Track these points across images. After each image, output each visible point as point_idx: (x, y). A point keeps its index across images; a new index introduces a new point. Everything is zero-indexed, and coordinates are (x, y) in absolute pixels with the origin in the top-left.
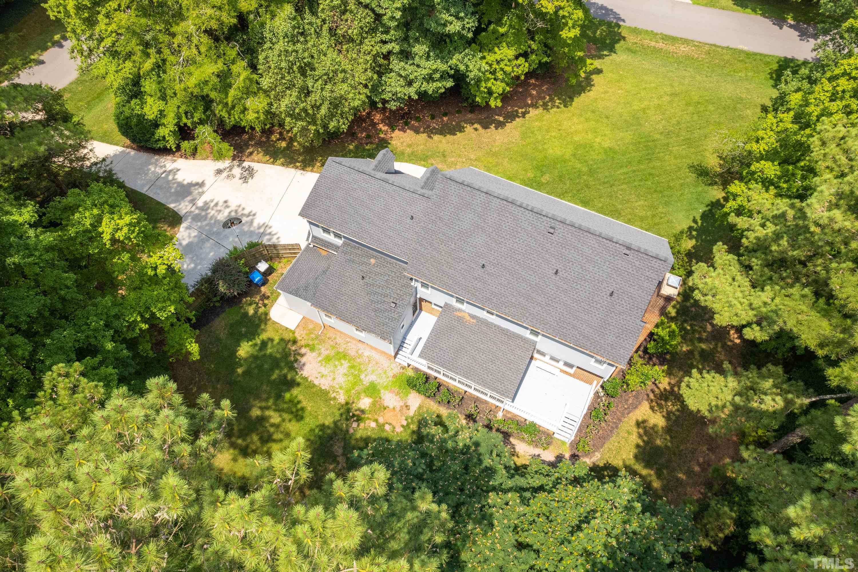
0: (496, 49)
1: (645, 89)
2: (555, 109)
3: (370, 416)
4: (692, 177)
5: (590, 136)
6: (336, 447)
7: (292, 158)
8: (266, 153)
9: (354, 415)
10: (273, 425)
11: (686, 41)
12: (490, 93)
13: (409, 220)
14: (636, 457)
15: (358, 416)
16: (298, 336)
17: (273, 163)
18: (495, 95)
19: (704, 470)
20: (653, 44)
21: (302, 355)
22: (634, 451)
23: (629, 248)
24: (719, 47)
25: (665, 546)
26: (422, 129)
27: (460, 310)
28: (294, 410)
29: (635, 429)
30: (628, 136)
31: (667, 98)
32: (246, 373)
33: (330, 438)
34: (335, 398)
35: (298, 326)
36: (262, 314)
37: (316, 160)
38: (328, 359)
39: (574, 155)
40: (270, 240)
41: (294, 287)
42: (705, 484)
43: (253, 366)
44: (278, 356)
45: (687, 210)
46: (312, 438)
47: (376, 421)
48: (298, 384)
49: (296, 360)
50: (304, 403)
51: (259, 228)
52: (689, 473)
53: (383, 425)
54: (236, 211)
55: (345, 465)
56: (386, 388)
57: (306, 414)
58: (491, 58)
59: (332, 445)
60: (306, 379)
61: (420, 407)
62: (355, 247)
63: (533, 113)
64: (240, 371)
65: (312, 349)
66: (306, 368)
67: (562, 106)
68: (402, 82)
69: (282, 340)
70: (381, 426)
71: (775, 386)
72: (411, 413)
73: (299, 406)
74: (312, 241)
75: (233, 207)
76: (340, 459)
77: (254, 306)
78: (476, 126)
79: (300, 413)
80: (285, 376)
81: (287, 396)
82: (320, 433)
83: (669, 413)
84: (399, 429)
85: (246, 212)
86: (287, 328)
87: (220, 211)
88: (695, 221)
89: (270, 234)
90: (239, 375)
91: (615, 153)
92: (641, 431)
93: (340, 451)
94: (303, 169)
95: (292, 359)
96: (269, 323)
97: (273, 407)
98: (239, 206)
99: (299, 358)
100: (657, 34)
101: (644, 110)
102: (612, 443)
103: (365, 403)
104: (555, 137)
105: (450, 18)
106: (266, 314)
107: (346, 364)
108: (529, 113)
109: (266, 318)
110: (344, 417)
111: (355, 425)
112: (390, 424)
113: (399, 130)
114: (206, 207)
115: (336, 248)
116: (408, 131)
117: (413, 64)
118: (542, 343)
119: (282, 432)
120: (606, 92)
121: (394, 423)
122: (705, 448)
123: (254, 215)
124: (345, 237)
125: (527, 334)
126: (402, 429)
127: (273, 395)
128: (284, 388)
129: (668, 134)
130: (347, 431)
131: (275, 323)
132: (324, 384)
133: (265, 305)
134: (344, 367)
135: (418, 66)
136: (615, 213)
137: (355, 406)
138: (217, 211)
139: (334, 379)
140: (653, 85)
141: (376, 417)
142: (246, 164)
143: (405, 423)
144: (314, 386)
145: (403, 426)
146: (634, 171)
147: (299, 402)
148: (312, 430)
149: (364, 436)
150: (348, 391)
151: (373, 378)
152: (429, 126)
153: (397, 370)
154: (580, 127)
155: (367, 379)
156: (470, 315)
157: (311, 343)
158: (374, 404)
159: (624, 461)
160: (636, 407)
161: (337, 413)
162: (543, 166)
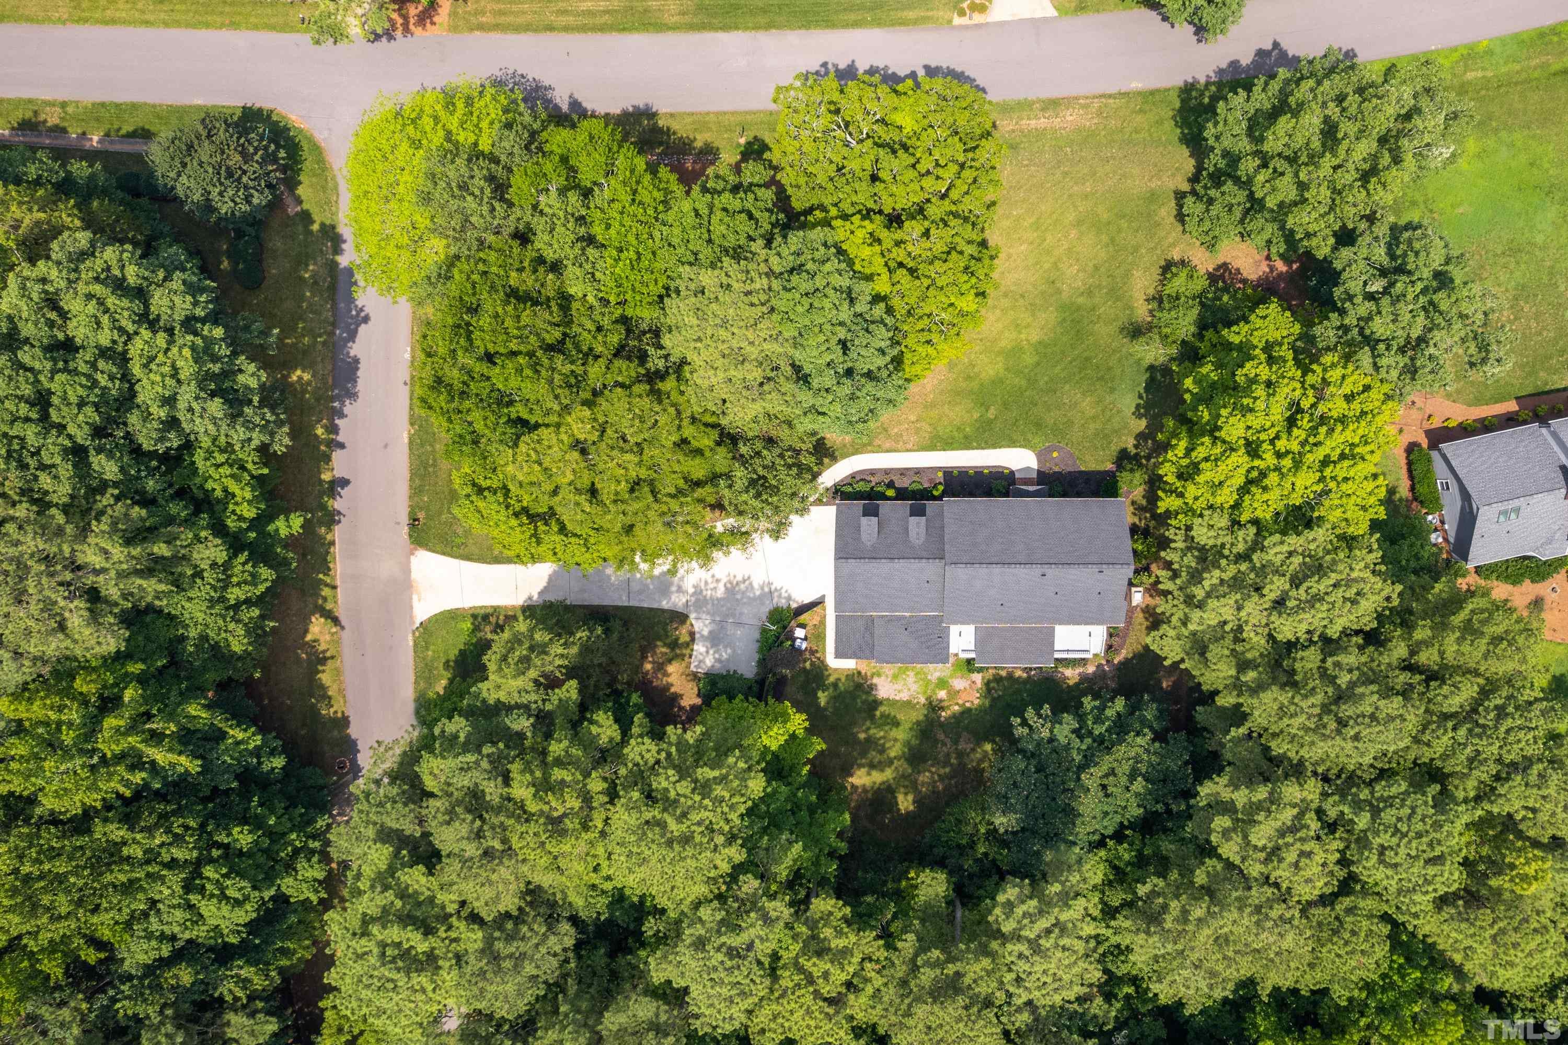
3: (950, 702)
4: (1126, 342)
5: (1015, 334)
9: (939, 708)
10: (880, 738)
11: (1070, 102)
15: (941, 706)
16: (860, 670)
20: (1033, 124)
24: (1110, 96)
30: (1051, 316)
31: (1074, 233)
32: (835, 712)
33: (930, 730)
36: (820, 666)
39: (1007, 369)
40: (780, 596)
41: (850, 652)
44: (852, 688)
46: (914, 733)
47: (957, 703)
48: (881, 703)
49: (869, 687)
51: (762, 588)
53: (963, 703)
56: (951, 677)
60: (885, 697)
61: (981, 679)
65: (878, 676)
66: (880, 690)
69: (848, 678)
72: (978, 686)
73: (891, 717)
75: (725, 580)
76: (945, 739)
77: (808, 662)
80: (867, 700)
82: (919, 727)
84: (976, 700)
85: (739, 578)
86: (847, 671)
87: (716, 590)
88: (1140, 397)
93: (943, 736)
95: (865, 686)
96: (829, 670)
97: (873, 726)
98: (730, 577)
99: (869, 683)
101: (1056, 265)
103: (941, 694)
106: (823, 665)
109: (825, 667)
111: (941, 712)
112: (968, 700)
114: (698, 590)
119: (890, 740)
121: (970, 698)
123: (750, 579)
127: (866, 718)
129: (1089, 293)
130: (938, 718)
131: (834, 669)
132: (904, 696)
133: (818, 659)
138: (712, 590)
139: (909, 689)
141: (955, 700)
143: (978, 694)
144: (894, 700)
145: (977, 697)
146: (1071, 362)
147: (889, 714)
148: (911, 729)
149: (951, 715)
150: (924, 692)
151: (937, 674)
154: (1001, 325)
155: (934, 677)
157: (875, 672)
158: (948, 693)
161: (925, 711)
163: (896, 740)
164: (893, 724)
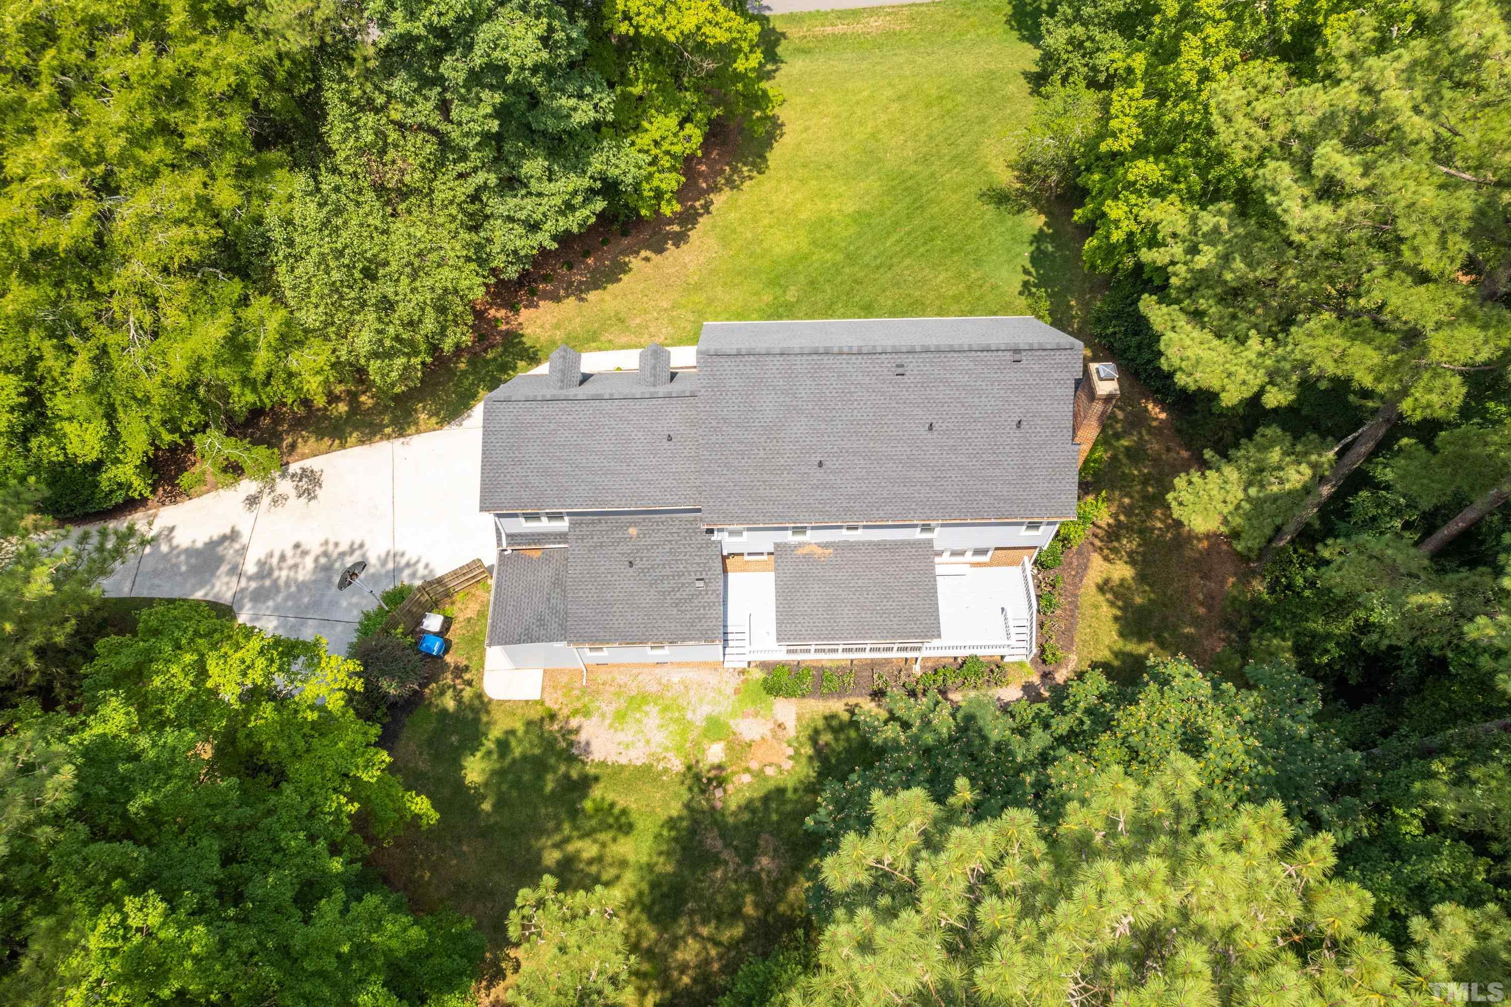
0: (645, 124)
1: (858, 103)
2: (748, 183)
3: (734, 768)
4: (990, 211)
5: (820, 205)
6: (709, 841)
7: (371, 425)
8: (320, 434)
9: (710, 780)
10: (590, 862)
11: (874, 11)
12: (659, 194)
13: (666, 444)
14: (1121, 635)
15: (716, 778)
16: (549, 704)
17: (343, 446)
18: (667, 196)
19: (1210, 608)
20: (829, 30)
21: (577, 731)
22: (1116, 627)
23: (1017, 351)
25: (1293, 717)
26: (562, 292)
27: (801, 545)
28: (611, 820)
29: (1101, 598)
30: (872, 184)
31: (895, 107)
32: (499, 805)
33: (693, 832)
34: (666, 770)
35: (543, 689)
36: (471, 699)
37: (416, 411)
38: (621, 716)
39: (814, 243)
40: (413, 575)
41: (519, 630)
42: (1221, 626)
43: (504, 787)
44: (537, 751)
45: (1009, 261)
46: (664, 847)
47: (747, 770)
48: (596, 779)
49: (571, 744)
50: (621, 803)
51: (384, 563)
52: (1196, 621)
53: (762, 771)
54: (325, 554)
55: (737, 859)
56: (734, 714)
57: (634, 817)
58: (644, 140)
59: (700, 842)
60: (603, 764)
61: (799, 718)
62: (593, 522)
63: (719, 200)
64: (486, 806)
65: (587, 714)
66: (594, 747)
67: (755, 174)
68: (520, 230)
69: (529, 724)
70: (759, 775)
71: (1286, 453)
72: (791, 730)
73: (616, 811)
74: (509, 544)
75: (316, 550)
76: (725, 855)
77: (450, 693)
78: (644, 253)
79: (623, 820)
80: (567, 776)
81: (588, 805)
82: (673, 833)
83: (1130, 554)
84: (788, 765)
85: (344, 547)
86: (527, 702)
87: (295, 566)
88: (1026, 272)
89: (408, 565)
90: (488, 815)
91: (869, 216)
92: (1109, 596)
93: (719, 844)
94: (401, 435)
95: (564, 745)
96: (492, 707)
97: (575, 834)
98: (326, 543)
99: (573, 737)
100: (827, 13)
101: (874, 136)
102: (1082, 632)
103: (715, 753)
104: (771, 227)
105: (572, 102)
106: (480, 696)
107: (653, 710)
108: (712, 203)
109: (482, 702)
110: (696, 790)
111: (719, 793)
112: (771, 765)
113: (526, 307)
114: (264, 570)
115: (562, 537)
116: (541, 303)
117: (530, 194)
118: (941, 537)
119: (611, 865)
120: (806, 129)
121: (775, 759)
122: (1197, 579)
123: (361, 546)
124: (569, 514)
125: (917, 534)
126: (791, 762)
127: (563, 816)
128: (575, 795)
129: (925, 160)
130: (713, 808)
131: (501, 703)
132: (636, 756)
133: (469, 683)
134: (652, 717)
135: (540, 195)
136: (916, 307)
137: (704, 766)
138: (290, 568)
139: (648, 742)
140: (866, 93)
141: (743, 764)
142: (294, 468)
143: (790, 751)
144: (622, 767)
145: (790, 758)
146: (909, 234)
147: (612, 805)
148: (658, 836)
149: (743, 802)
150: (679, 749)
151: (705, 710)
152: (571, 284)
153: (735, 681)
154: (799, 196)
155: (699, 715)
156: (819, 545)
157: (579, 705)
158: (730, 748)
159: (1110, 649)
160: (1086, 567)
161: (683, 790)
162: (777, 277)
163: (623, 864)
164: (620, 828)
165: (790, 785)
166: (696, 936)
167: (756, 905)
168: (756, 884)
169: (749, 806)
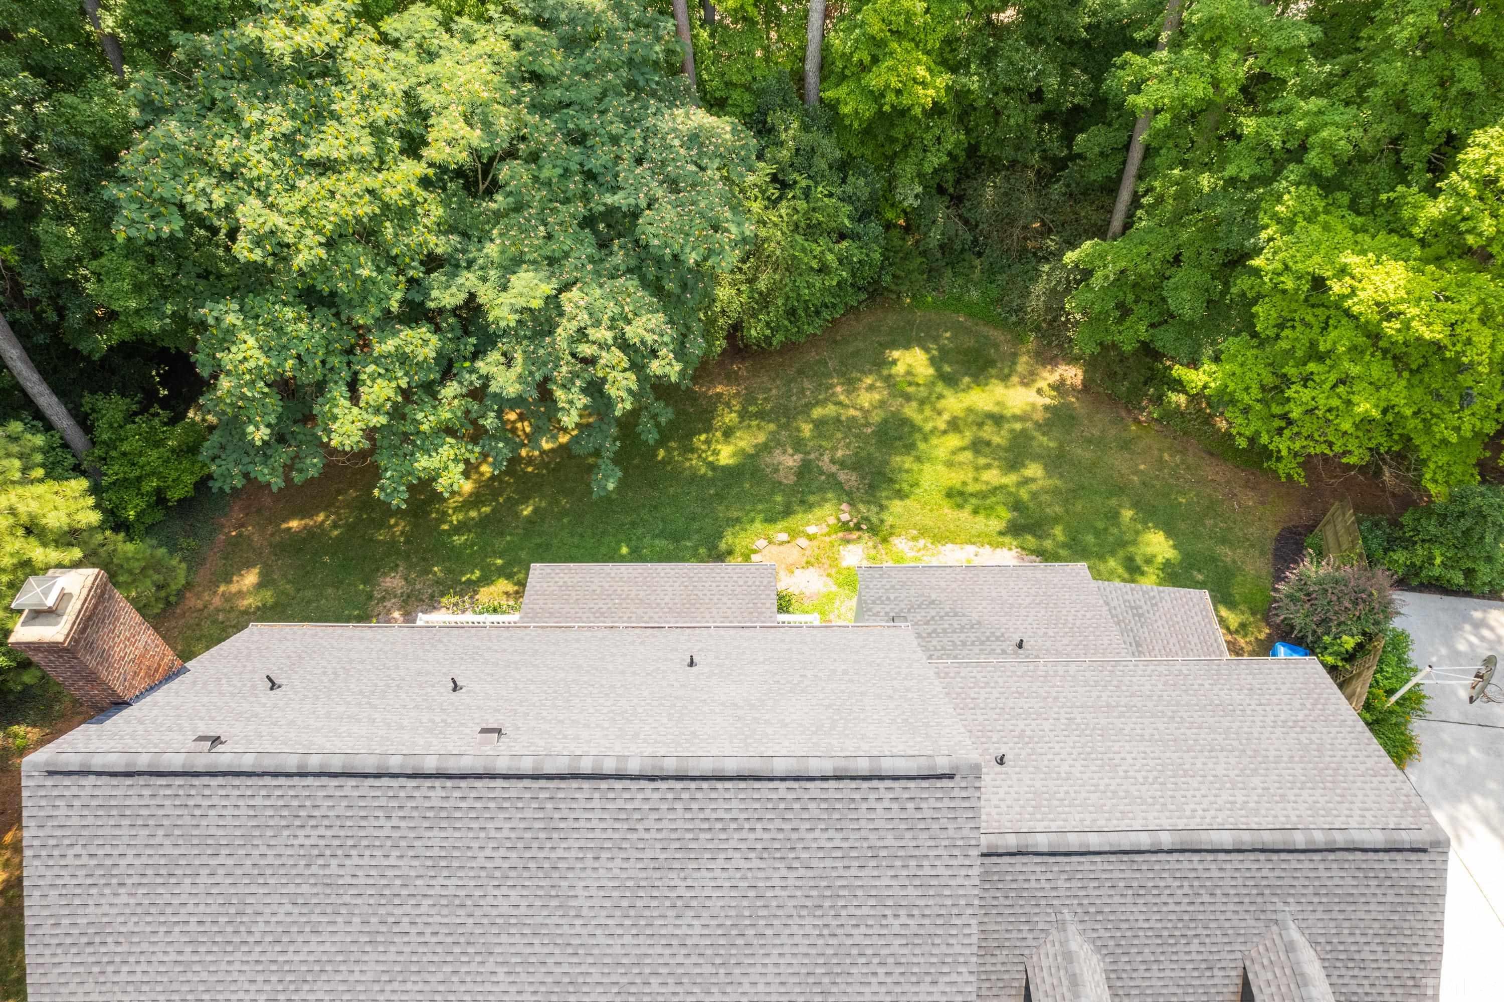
3: (828, 539)
15: (850, 530)
47: (811, 538)
55: (820, 464)
59: (864, 478)
64: (1127, 514)
70: (795, 532)
76: (834, 469)
90: (1120, 506)
97: (1013, 490)
111: (845, 517)
112: (782, 543)
126: (755, 546)
127: (1031, 505)
132: (954, 551)
164: (961, 494)
165: (758, 525)
166: (861, 409)
167: (798, 430)
168: (798, 444)
169: (810, 507)
